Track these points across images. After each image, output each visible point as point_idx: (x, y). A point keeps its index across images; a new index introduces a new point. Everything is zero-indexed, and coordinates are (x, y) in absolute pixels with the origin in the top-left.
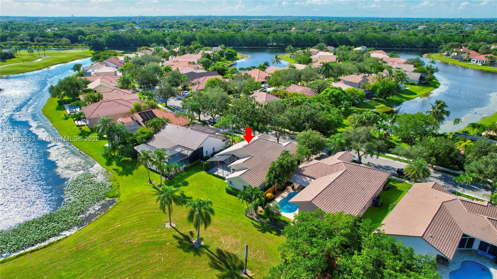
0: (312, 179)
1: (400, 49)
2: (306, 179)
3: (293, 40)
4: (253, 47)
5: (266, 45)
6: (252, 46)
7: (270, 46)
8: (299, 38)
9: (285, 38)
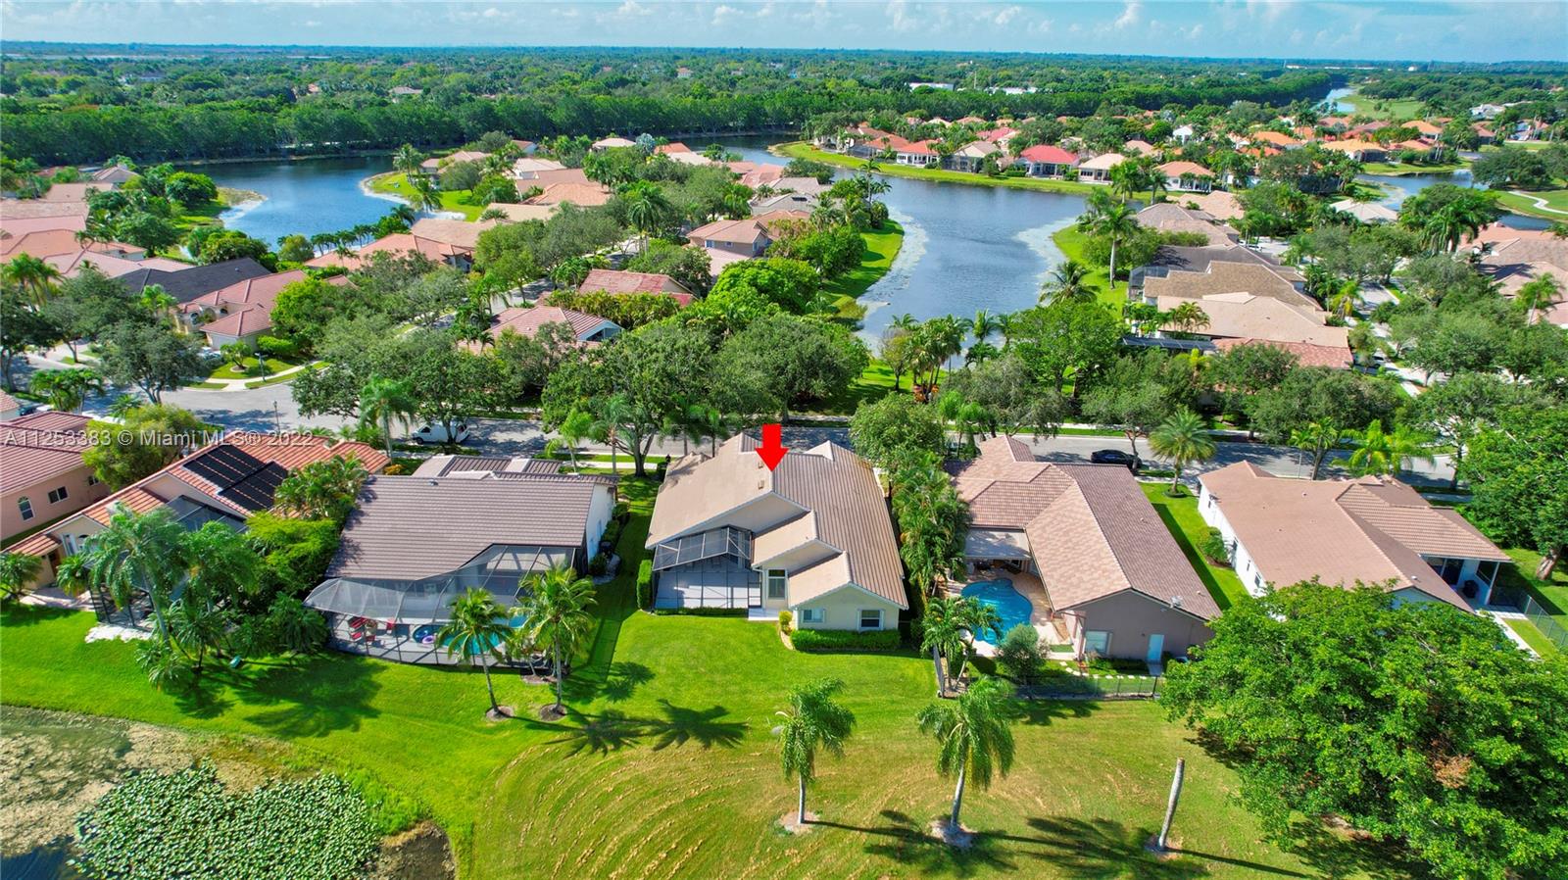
0: (1011, 534)
1: (692, 135)
2: (993, 537)
3: (369, 125)
4: (228, 160)
5: (275, 151)
6: (222, 155)
7: (292, 152)
8: (388, 119)
9: (340, 122)
